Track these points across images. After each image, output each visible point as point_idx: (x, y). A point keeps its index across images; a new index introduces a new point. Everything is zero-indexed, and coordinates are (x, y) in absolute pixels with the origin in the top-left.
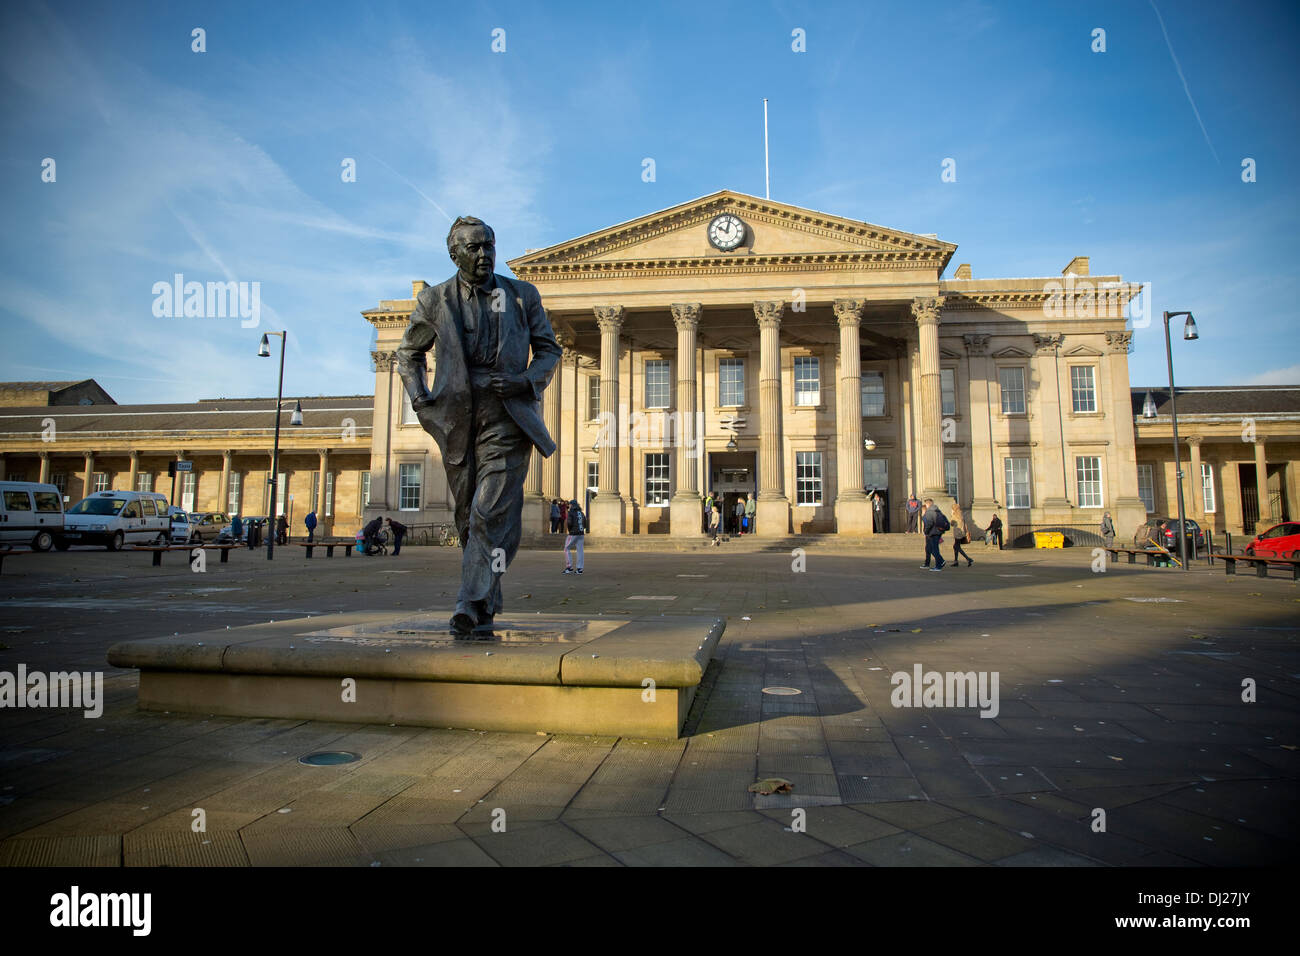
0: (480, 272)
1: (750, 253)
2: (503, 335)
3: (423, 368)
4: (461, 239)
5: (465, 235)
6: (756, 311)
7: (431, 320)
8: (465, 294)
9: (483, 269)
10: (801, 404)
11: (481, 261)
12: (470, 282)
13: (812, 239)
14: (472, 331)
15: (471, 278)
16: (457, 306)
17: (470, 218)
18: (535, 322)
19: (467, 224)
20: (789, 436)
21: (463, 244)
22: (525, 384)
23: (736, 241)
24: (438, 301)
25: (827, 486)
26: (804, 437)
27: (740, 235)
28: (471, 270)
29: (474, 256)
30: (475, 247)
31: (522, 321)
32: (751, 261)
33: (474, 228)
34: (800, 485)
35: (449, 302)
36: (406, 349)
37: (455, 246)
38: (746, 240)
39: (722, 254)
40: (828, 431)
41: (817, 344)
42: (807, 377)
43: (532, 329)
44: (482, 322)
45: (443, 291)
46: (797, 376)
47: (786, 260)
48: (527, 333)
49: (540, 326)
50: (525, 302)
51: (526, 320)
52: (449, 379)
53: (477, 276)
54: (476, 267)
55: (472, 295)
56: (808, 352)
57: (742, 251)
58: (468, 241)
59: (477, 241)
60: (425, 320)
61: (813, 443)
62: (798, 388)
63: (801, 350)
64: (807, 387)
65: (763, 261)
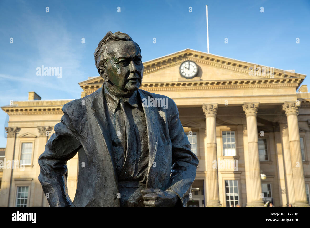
0: (129, 86)
1: (201, 80)
2: (153, 149)
3: (64, 177)
4: (112, 54)
5: (116, 50)
6: (204, 108)
7: (77, 133)
8: (112, 107)
9: (133, 83)
10: (226, 155)
11: (131, 76)
12: (118, 96)
13: (231, 73)
14: (120, 144)
15: (118, 92)
16: (104, 120)
17: (119, 33)
18: (176, 134)
19: (117, 39)
20: (221, 172)
21: (113, 58)
22: (176, 200)
23: (194, 74)
24: (84, 114)
25: (241, 198)
26: (228, 172)
27: (196, 71)
28: (121, 84)
29: (125, 70)
30: (126, 61)
31: (165, 133)
32: (201, 84)
33: (125, 43)
34: (227, 197)
35: (97, 114)
36: (48, 158)
37: (105, 60)
38: (198, 74)
39: (187, 80)
40: (242, 169)
41: (234, 125)
42: (229, 141)
43: (173, 140)
44: (130, 135)
45: (90, 105)
46: (224, 141)
47: (218, 83)
48: (170, 146)
49: (180, 138)
50: (167, 115)
51: (168, 132)
52: (95, 193)
53: (125, 90)
54: (126, 81)
55: (118, 108)
56: (229, 128)
57: (196, 79)
58: (119, 55)
59: (128, 56)
60: (70, 132)
61: (233, 175)
62: (224, 147)
63: (225, 128)
64: (229, 147)
65: (207, 84)
